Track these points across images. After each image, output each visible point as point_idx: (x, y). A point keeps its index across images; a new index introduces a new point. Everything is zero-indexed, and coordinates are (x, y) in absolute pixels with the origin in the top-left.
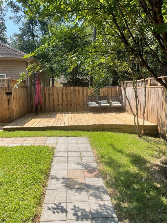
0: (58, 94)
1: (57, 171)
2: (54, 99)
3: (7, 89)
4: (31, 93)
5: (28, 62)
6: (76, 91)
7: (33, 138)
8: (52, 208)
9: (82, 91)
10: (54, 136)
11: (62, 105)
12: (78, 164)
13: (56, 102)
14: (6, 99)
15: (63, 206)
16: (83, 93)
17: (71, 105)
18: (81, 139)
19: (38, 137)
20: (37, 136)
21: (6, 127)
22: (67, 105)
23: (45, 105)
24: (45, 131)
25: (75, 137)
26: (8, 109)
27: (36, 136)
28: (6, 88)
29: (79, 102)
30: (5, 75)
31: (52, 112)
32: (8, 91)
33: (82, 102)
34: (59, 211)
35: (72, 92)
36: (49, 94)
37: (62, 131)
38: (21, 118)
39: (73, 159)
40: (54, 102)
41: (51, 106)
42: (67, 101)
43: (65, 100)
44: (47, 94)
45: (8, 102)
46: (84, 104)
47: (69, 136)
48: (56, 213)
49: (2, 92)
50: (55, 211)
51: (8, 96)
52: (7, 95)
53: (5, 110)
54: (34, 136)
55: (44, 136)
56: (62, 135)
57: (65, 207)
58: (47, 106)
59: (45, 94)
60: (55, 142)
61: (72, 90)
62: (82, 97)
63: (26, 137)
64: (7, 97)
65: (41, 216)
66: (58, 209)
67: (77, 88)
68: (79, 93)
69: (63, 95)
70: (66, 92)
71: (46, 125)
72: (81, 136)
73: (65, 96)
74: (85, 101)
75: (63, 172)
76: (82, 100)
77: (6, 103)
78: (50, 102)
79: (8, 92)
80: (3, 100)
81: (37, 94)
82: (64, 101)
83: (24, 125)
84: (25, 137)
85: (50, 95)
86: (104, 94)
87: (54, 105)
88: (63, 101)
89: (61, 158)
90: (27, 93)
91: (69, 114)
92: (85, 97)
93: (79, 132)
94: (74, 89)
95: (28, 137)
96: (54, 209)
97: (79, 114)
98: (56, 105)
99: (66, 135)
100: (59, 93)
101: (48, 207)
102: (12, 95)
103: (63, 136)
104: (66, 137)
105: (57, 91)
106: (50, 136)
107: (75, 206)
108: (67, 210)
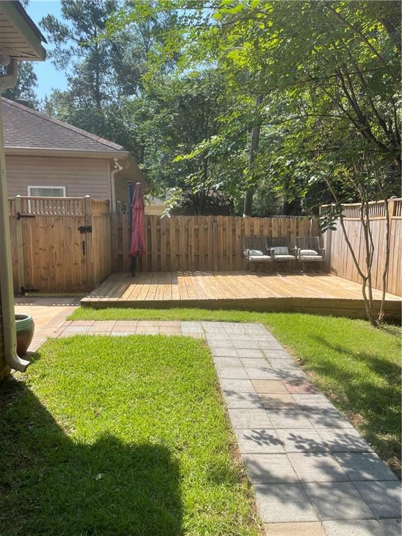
0: (177, 231)
1: (231, 380)
2: (168, 243)
3: (83, 220)
4: (120, 230)
5: (116, 160)
6: (218, 225)
7: (152, 322)
8: (252, 436)
9: (231, 225)
10: (192, 319)
11: (187, 256)
12: (264, 369)
13: (173, 250)
14: (79, 242)
15: (270, 434)
16: (234, 230)
17: (206, 255)
18: (250, 327)
19: (160, 322)
20: (159, 319)
21: (84, 300)
22: (197, 256)
23: (150, 256)
24: (168, 308)
25: (236, 322)
26: (83, 262)
27: (155, 319)
28: (80, 217)
29: (225, 251)
30: (64, 188)
31: (164, 271)
32: (83, 224)
33: (231, 249)
34: (268, 441)
35: (209, 228)
36: (159, 231)
37: (204, 311)
38: (104, 284)
39: (252, 362)
40: (168, 249)
41: (163, 258)
42: (198, 249)
43: (193, 244)
44: (154, 231)
45: (84, 246)
46: (234, 255)
47: (223, 321)
48: (264, 445)
49: (72, 226)
50: (260, 441)
51: (84, 235)
52: (81, 232)
53: (76, 264)
54: (151, 319)
55: (173, 320)
56: (210, 317)
57: (275, 436)
58: (154, 258)
59: (149, 231)
60: (200, 331)
61: (209, 224)
62: (231, 238)
63: (136, 320)
64: (81, 237)
65: (237, 445)
66: (265, 439)
67: (219, 218)
68: (224, 229)
69: (189, 234)
70: (196, 227)
71: (167, 298)
72: (249, 321)
73: (193, 237)
74: (237, 250)
75: (244, 382)
76: (231, 246)
77: (79, 249)
78: (159, 250)
79: (84, 226)
80: (73, 243)
81: (136, 230)
82: (191, 246)
83: (121, 297)
84: (134, 320)
85: (162, 233)
86: (279, 232)
87: (168, 256)
88: (189, 248)
89: (228, 359)
90: (112, 228)
91: (203, 275)
92: (237, 238)
93: (241, 313)
94: (214, 221)
95: (140, 320)
96: (256, 438)
97: (225, 277)
98: (173, 255)
99: (218, 318)
100: (181, 229)
101: (245, 436)
102: (91, 231)
103: (210, 320)
104: (217, 321)
105: (177, 224)
106: (184, 320)
107: (292, 435)
108: (281, 439)
